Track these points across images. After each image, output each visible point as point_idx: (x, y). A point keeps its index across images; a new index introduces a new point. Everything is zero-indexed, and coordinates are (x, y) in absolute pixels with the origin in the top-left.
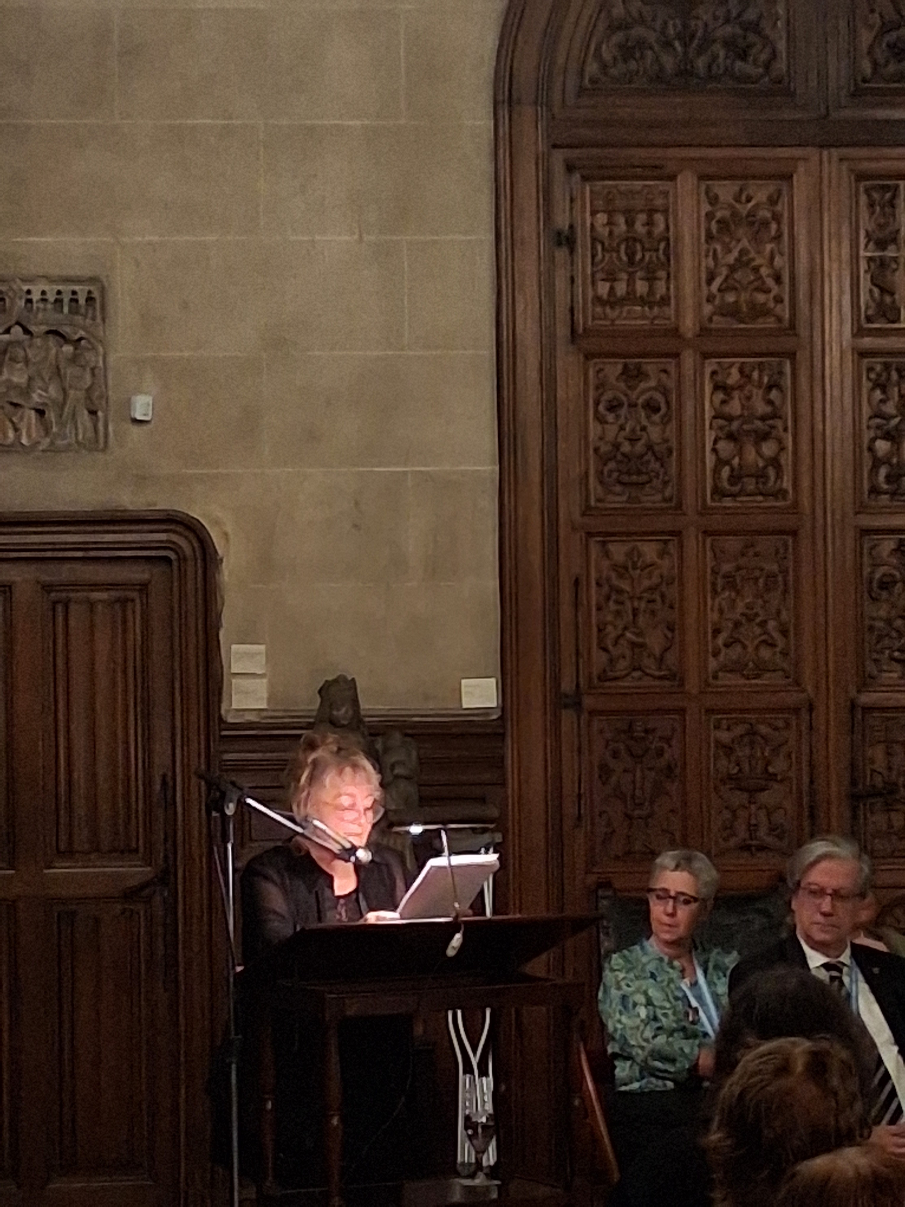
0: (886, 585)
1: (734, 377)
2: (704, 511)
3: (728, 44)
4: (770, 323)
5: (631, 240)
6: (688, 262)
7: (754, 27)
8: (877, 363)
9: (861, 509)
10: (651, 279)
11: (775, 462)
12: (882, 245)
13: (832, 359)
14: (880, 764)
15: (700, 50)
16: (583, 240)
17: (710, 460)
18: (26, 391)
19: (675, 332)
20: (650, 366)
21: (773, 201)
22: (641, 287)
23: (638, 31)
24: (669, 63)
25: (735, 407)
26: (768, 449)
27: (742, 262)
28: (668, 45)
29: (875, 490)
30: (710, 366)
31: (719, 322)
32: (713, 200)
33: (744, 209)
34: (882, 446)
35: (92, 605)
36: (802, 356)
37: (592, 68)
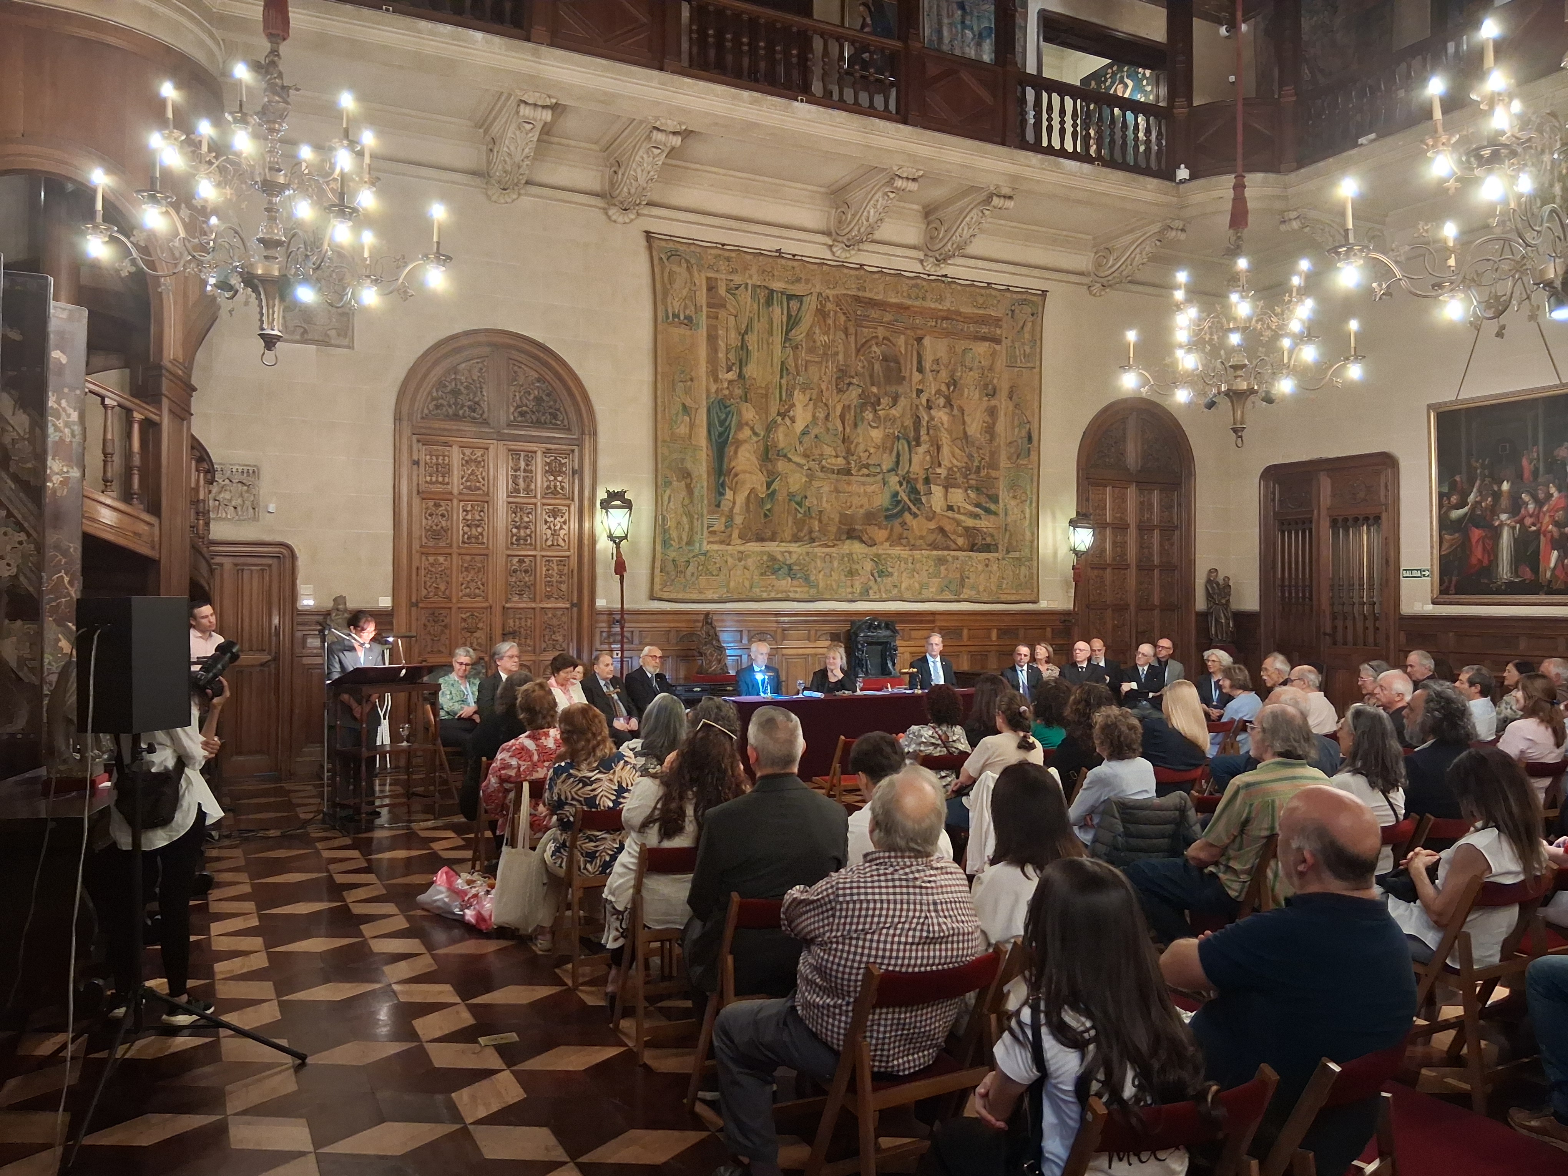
0: (515, 571)
1: (469, 508)
2: (459, 547)
3: (470, 407)
4: (481, 492)
5: (437, 464)
6: (456, 473)
7: (477, 403)
8: (514, 506)
9: (508, 548)
10: (443, 476)
11: (481, 534)
12: (516, 471)
13: (500, 503)
14: (512, 624)
15: (461, 408)
16: (422, 464)
17: (461, 533)
18: (230, 500)
19: (451, 493)
20: (442, 503)
21: (482, 456)
22: (440, 479)
23: (440, 401)
24: (451, 412)
25: (469, 517)
26: (480, 530)
27: (473, 473)
28: (450, 406)
29: (512, 543)
30: (462, 504)
31: (465, 491)
32: (464, 454)
33: (473, 457)
34: (515, 530)
35: (251, 571)
36: (491, 504)
37: (426, 411)
